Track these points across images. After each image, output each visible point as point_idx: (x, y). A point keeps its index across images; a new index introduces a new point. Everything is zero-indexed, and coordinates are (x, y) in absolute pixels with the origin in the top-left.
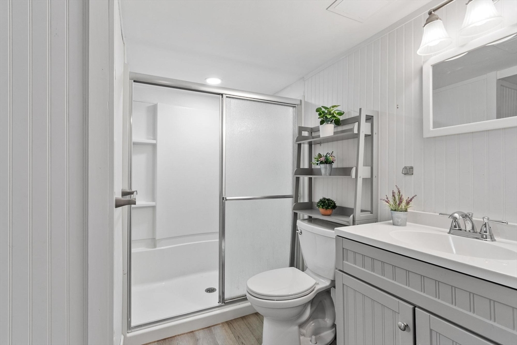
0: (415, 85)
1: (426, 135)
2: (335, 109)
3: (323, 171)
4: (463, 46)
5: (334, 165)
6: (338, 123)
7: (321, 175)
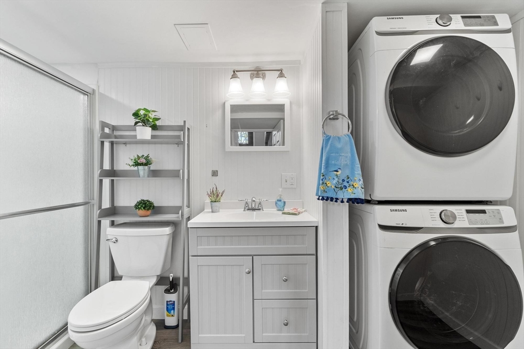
0: (219, 114)
1: (227, 150)
2: (154, 114)
3: (141, 173)
4: (247, 100)
5: (152, 167)
6: (154, 127)
7: (140, 177)
